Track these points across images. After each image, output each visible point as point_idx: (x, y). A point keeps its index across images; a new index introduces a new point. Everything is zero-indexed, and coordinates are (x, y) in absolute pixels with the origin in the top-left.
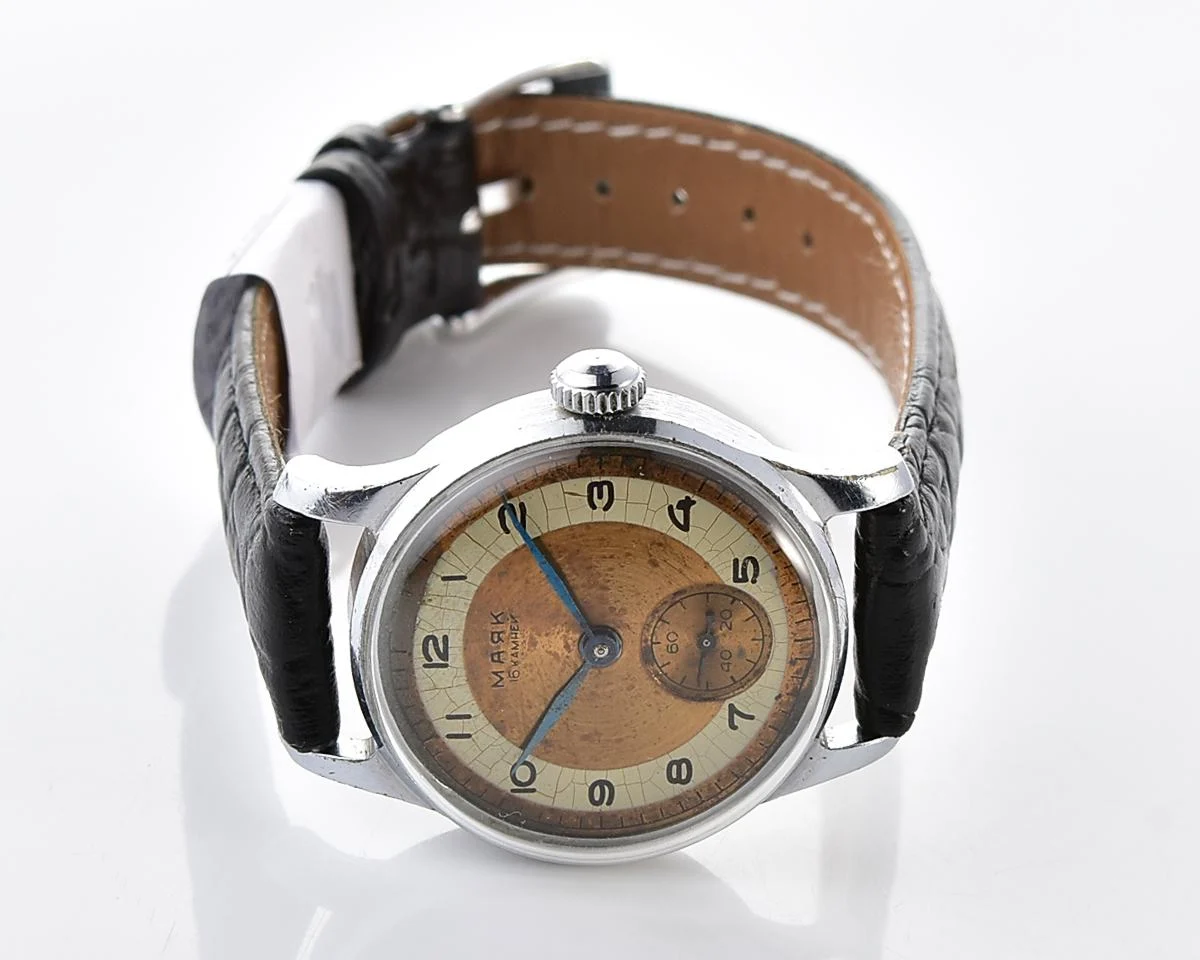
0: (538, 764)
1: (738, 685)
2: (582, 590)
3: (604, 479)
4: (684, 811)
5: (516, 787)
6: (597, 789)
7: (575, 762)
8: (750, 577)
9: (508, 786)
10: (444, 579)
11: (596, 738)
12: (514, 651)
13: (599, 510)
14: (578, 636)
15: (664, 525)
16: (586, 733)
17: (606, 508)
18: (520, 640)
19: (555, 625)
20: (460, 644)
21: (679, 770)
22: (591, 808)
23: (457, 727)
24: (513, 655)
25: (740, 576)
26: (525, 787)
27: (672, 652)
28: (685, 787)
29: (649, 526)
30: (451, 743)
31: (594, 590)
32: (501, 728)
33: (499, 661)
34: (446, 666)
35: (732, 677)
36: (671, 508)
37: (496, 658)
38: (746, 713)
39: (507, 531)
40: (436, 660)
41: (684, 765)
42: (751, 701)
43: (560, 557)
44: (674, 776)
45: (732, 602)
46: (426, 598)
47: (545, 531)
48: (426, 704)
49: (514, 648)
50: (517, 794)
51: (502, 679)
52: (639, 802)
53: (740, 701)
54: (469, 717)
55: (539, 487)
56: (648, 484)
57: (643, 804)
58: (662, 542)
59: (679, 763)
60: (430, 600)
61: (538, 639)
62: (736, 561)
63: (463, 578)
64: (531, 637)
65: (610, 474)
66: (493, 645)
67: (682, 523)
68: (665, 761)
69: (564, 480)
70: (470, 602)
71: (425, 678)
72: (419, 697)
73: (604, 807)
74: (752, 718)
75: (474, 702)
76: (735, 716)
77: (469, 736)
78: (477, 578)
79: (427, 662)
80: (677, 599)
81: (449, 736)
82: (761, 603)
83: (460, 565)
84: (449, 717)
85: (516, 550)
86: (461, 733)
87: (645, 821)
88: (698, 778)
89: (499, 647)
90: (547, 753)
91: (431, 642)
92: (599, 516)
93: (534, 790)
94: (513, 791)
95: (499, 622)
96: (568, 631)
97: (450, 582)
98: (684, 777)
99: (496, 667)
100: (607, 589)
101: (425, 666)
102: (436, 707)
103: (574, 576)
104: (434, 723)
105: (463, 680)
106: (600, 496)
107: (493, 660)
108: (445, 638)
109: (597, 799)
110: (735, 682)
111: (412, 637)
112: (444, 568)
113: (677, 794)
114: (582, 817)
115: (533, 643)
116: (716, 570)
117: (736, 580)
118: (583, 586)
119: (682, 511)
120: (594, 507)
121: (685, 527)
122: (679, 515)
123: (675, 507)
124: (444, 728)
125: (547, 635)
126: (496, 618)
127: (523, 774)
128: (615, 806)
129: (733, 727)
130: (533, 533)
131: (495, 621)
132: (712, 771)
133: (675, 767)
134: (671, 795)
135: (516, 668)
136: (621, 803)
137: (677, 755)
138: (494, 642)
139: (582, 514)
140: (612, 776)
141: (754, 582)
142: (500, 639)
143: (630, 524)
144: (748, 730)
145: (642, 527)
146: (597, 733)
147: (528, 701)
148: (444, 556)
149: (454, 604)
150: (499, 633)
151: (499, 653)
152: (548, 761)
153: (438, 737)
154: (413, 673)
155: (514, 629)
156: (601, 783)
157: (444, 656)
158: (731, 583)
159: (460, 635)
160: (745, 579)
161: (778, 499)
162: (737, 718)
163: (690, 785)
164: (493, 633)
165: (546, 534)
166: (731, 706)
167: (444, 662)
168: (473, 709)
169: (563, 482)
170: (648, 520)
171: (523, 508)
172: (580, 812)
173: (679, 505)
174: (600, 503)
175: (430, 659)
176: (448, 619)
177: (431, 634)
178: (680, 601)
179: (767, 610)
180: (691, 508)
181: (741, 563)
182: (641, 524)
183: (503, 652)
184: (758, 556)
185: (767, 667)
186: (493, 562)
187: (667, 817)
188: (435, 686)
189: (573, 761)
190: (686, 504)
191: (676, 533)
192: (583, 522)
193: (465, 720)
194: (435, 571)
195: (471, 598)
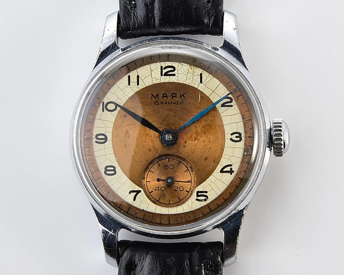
0: (115, 113)
1: (149, 194)
2: (195, 130)
3: (243, 138)
5: (105, 104)
6: (104, 137)
8: (199, 198)
9: (106, 100)
10: (201, 74)
11: (127, 136)
13: (231, 137)
14: (174, 128)
15: (223, 162)
16: (129, 132)
17: (231, 139)
18: (172, 105)
20: (171, 81)
21: (111, 170)
22: (95, 134)
23: (134, 79)
24: (166, 102)
25: (199, 194)
26: (105, 107)
27: (165, 167)
28: (103, 173)
29: (223, 157)
30: (126, 77)
31: (195, 135)
33: (163, 97)
34: (162, 75)
35: (152, 192)
36: (231, 165)
38: (136, 198)
40: (164, 71)
41: (113, 172)
42: (142, 199)
44: (108, 169)
45: (187, 191)
46: (192, 67)
47: (221, 115)
48: (144, 67)
49: (169, 103)
50: (102, 104)
51: (155, 98)
52: (96, 154)
53: (142, 195)
54: (138, 84)
55: (240, 113)
56: (241, 156)
57: (96, 156)
58: (217, 162)
59: (114, 170)
60: (192, 69)
61: (173, 112)
62: (206, 192)
63: (201, 82)
64: (173, 110)
65: (245, 141)
66: (170, 94)
67: (224, 170)
68: (116, 164)
69: (243, 122)
70: (190, 85)
71: (156, 67)
73: (94, 140)
74: (134, 199)
75: (145, 87)
76: (136, 193)
77: (129, 84)
78: (201, 87)
79: (163, 68)
80: (189, 169)
81: (129, 76)
82: (187, 203)
83: (207, 80)
84: (138, 77)
86: (131, 81)
87: (87, 157)
88: (107, 178)
89: (170, 96)
90: (121, 117)
91: (172, 69)
92: (228, 136)
93: (103, 111)
94: (103, 102)
95: (181, 96)
97: (200, 77)
98: (108, 172)
99: (161, 95)
100: (195, 140)
101: (162, 67)
102: (143, 71)
103: (201, 127)
104: (135, 71)
105: (155, 82)
106: (236, 137)
107: (164, 94)
108: (174, 75)
109: (99, 137)
110: (150, 193)
111: (175, 61)
112: (205, 75)
113: (100, 170)
115: (171, 110)
116: (202, 184)
117: (198, 192)
120: (232, 134)
121: (222, 171)
122: (228, 169)
123: (231, 167)
124: (133, 75)
125: (175, 116)
126: (183, 95)
127: (111, 107)
128: (95, 144)
129: (130, 193)
130: (221, 110)
133: (112, 169)
134: (99, 167)
135: (160, 103)
136: (96, 147)
137: (118, 169)
138: (172, 94)
139: (228, 130)
140: (109, 143)
141: (197, 200)
142: (173, 97)
144: (129, 199)
146: (129, 136)
148: (210, 75)
149: (190, 79)
150: (176, 96)
151: (167, 96)
152: (117, 117)
153: (129, 72)
154: (158, 62)
155: (177, 103)
156: (106, 139)
157: (166, 74)
158: (196, 190)
159: (176, 81)
160: (198, 196)
162: (134, 194)
163: (104, 175)
164: (176, 94)
165: (220, 115)
166: (140, 191)
167: (163, 74)
168: (142, 86)
169: (242, 122)
170: (226, 157)
171: (231, 106)
172: (93, 130)
173: (231, 169)
174: (234, 137)
175: (165, 68)
176: (182, 76)
177: (176, 69)
178: (188, 170)
179: (184, 205)
180: (230, 174)
181: (205, 194)
182: (224, 153)
183: (167, 98)
184: (208, 201)
185: (157, 206)
186: (209, 94)
187: (89, 166)
188: (152, 71)
189: (116, 127)
190: (231, 172)
191: (219, 168)
192: (225, 130)
193: (136, 83)
194: (204, 72)
195: (192, 85)
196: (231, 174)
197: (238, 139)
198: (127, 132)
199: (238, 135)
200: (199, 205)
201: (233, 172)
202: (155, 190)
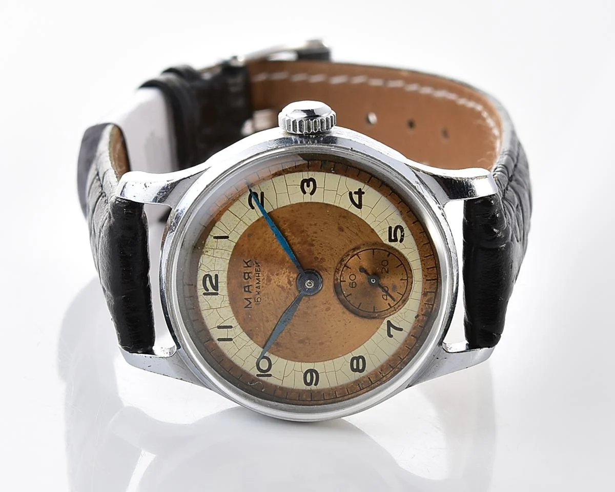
0: (273, 358)
1: (393, 309)
2: (298, 246)
3: (311, 176)
4: (361, 390)
5: (259, 373)
6: (309, 374)
7: (295, 358)
8: (399, 238)
9: (255, 372)
10: (215, 238)
11: (307, 341)
12: (257, 285)
13: (308, 194)
14: (295, 276)
15: (346, 205)
16: (301, 338)
17: (312, 193)
18: (261, 278)
19: (282, 269)
20: (226, 280)
21: (358, 364)
22: (304, 387)
23: (223, 333)
24: (257, 287)
25: (393, 238)
26: (265, 373)
27: (352, 287)
28: (362, 374)
29: (338, 205)
30: (220, 344)
31: (305, 246)
32: (250, 334)
33: (249, 291)
34: (217, 294)
35: (389, 304)
36: (350, 194)
37: (247, 289)
38: (398, 327)
39: (253, 208)
40: (211, 290)
41: (361, 360)
42: (400, 319)
43: (285, 224)
44: (355, 367)
45: (388, 256)
46: (204, 250)
47: (275, 208)
48: (205, 319)
49: (258, 283)
50: (260, 378)
51: (250, 303)
52: (334, 384)
53: (393, 319)
54: (231, 327)
55: (271, 179)
56: (337, 177)
57: (336, 385)
58: (345, 214)
59: (357, 358)
60: (207, 251)
61: (272, 277)
62: (390, 228)
63: (227, 237)
64: (268, 276)
65: (314, 171)
66: (245, 281)
67: (358, 203)
68: (349, 357)
70: (231, 253)
71: (204, 302)
72: (201, 314)
73: (313, 387)
74: (401, 330)
75: (234, 318)
76: (391, 328)
77: (231, 340)
78: (235, 238)
79: (206, 292)
80: (355, 253)
81: (219, 340)
82: (406, 255)
83: (224, 229)
84: (219, 327)
85: (258, 220)
86: (226, 337)
87: (338, 396)
88: (369, 369)
89: (248, 282)
90: (279, 351)
91: (208, 279)
92: (308, 198)
93: (270, 375)
94: (258, 375)
95: (248, 266)
96: (290, 272)
97: (219, 240)
98: (361, 368)
99: (246, 295)
100: (313, 245)
101: (204, 294)
102: (211, 320)
103: (293, 237)
104: (210, 331)
105: (227, 303)
106: (308, 186)
107: (245, 291)
108: (216, 276)
109: (308, 381)
110: (391, 307)
111: (196, 275)
112: (216, 232)
113: (357, 379)
114: (300, 393)
115: (269, 280)
116: (378, 234)
117: (390, 240)
118: (299, 243)
119: (357, 196)
120: (304, 192)
121: (359, 206)
122: (356, 198)
123: (353, 193)
124: (216, 334)
125: (277, 275)
126: (247, 263)
127: (264, 365)
128: (319, 386)
129: (390, 336)
130: (268, 209)
131: (246, 266)
132: (378, 364)
133: (355, 361)
134: (353, 380)
135: (258, 296)
136: (323, 384)
137: (356, 353)
138: (245, 279)
139: (298, 197)
140: (318, 367)
141: (401, 241)
142: (249, 277)
143: (326, 204)
144: (399, 337)
145: (334, 206)
146: (308, 339)
147: (267, 317)
148: (216, 225)
149: (222, 254)
150: (248, 273)
151: (249, 286)
152: (278, 356)
153: (213, 340)
154: (198, 298)
155: (258, 271)
156: (311, 371)
157: (216, 287)
158: (387, 242)
159: (225, 274)
160: (396, 240)
161: (415, 187)
162: (392, 330)
163: (365, 373)
164: (245, 273)
165: (276, 210)
166: (389, 322)
167: (216, 292)
168: (233, 322)
169: (286, 175)
170: (337, 201)
171: (262, 194)
172: (298, 390)
173: (355, 193)
174: (308, 190)
175: (207, 290)
176: (218, 264)
177: (207, 273)
178: (357, 254)
179: (410, 260)
180: (363, 195)
181: (393, 230)
182: (333, 204)
183: (251, 285)
184: (404, 225)
185: (409, 297)
186: (244, 227)
187: (351, 394)
188: (210, 307)
189: (294, 357)
190: (360, 193)
191: (354, 210)
192: (298, 202)
193: (229, 329)
194: (211, 233)
195: (232, 251)
196: (363, 193)
197: (311, 183)
198: (301, 342)
199: (305, 184)
200: (409, 239)
201: (360, 189)
202: (386, 300)
